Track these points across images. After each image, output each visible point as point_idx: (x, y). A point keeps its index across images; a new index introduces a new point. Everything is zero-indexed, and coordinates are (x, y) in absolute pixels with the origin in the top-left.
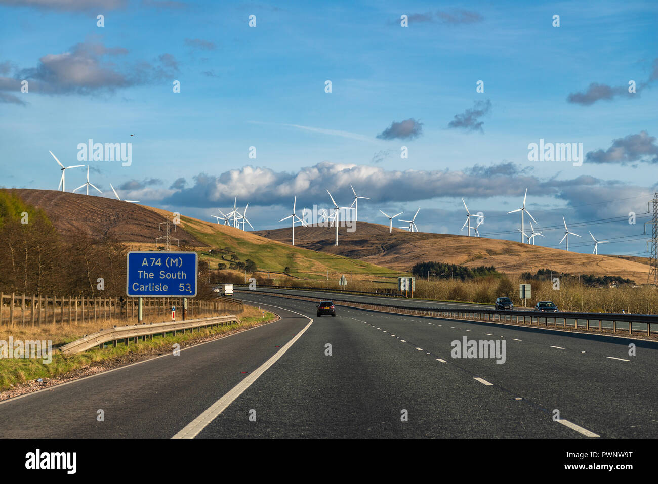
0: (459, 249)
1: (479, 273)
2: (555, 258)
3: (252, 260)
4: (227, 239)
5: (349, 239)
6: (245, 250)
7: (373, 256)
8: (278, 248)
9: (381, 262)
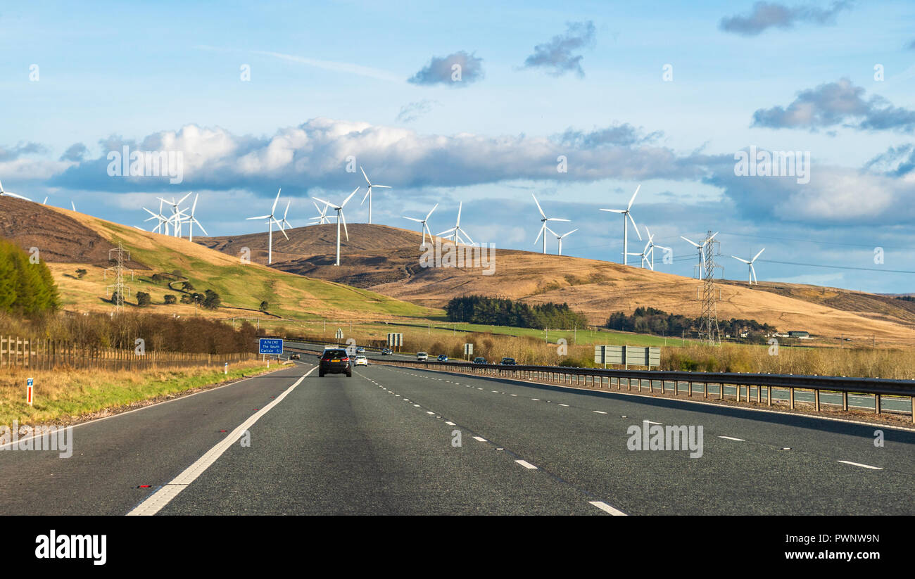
0: (524, 274)
1: (545, 313)
2: (669, 290)
3: (213, 290)
4: (175, 258)
5: (358, 255)
6: (203, 275)
7: (393, 283)
8: (250, 271)
9: (405, 292)
